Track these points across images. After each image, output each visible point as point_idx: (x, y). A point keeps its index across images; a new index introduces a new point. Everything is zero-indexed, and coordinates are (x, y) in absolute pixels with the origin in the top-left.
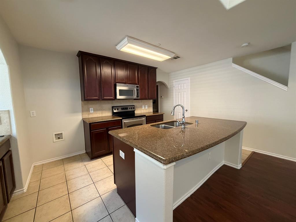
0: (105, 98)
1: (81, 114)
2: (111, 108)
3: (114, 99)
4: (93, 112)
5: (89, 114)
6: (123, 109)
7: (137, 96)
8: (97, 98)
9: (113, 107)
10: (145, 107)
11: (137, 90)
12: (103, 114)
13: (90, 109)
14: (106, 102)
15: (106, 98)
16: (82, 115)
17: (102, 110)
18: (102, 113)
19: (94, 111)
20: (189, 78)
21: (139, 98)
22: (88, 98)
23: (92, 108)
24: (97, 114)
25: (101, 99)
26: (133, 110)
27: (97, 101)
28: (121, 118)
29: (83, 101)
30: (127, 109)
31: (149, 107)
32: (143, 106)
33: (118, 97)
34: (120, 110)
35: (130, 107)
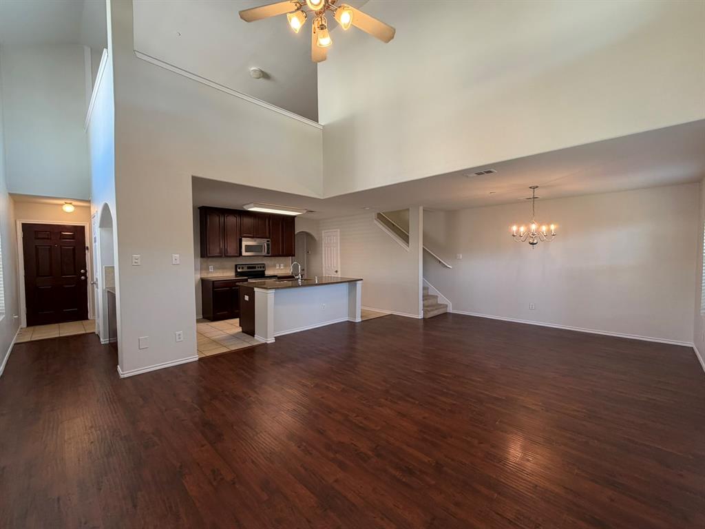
1: (199, 272)
2: (234, 267)
3: (238, 255)
4: (212, 270)
5: (208, 273)
6: (248, 268)
7: (268, 253)
9: (236, 266)
10: (280, 266)
11: (268, 245)
13: (210, 267)
14: (229, 259)
16: (201, 273)
17: (223, 268)
18: (223, 273)
19: (214, 269)
20: (339, 230)
21: (271, 255)
24: (217, 273)
26: (262, 269)
27: (219, 259)
30: (255, 268)
31: (285, 266)
32: (278, 265)
33: (244, 253)
34: (245, 270)
35: (259, 266)
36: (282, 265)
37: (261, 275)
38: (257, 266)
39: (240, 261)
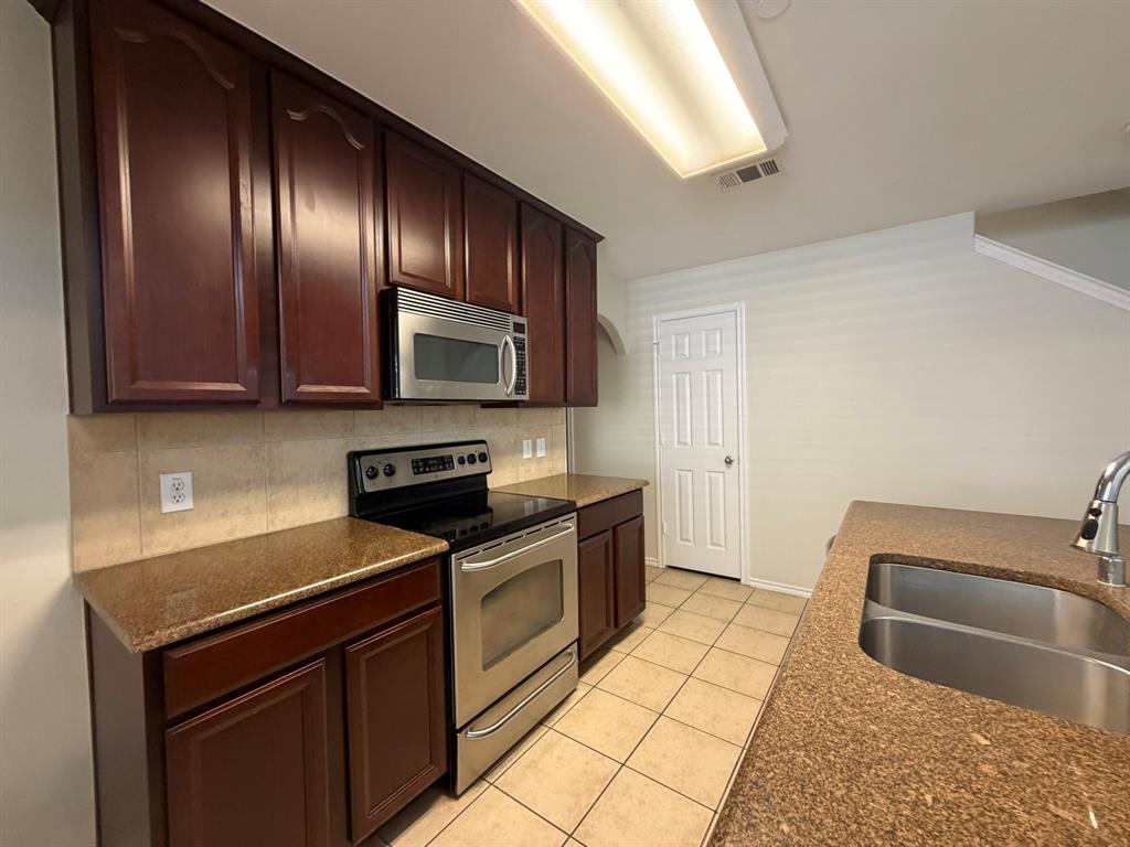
0: (304, 388)
1: (60, 532)
2: (343, 463)
3: (376, 397)
4: (188, 504)
5: (147, 528)
6: (420, 466)
8: (238, 387)
9: (354, 457)
10: (534, 449)
11: (520, 346)
12: (281, 515)
13: (166, 481)
14: (308, 418)
15: (314, 389)
16: (74, 539)
17: (272, 480)
18: (271, 507)
19: (199, 492)
21: (526, 397)
22: (143, 385)
23: (187, 477)
24: (224, 514)
25: (274, 401)
26: (478, 468)
27: (234, 419)
28: (442, 545)
29: (81, 416)
30: (445, 463)
31: (550, 447)
32: (527, 444)
33: (406, 385)
34: (404, 478)
35: (466, 451)
36: (541, 442)
37: (472, 495)
38: (455, 452)
39: (381, 432)
